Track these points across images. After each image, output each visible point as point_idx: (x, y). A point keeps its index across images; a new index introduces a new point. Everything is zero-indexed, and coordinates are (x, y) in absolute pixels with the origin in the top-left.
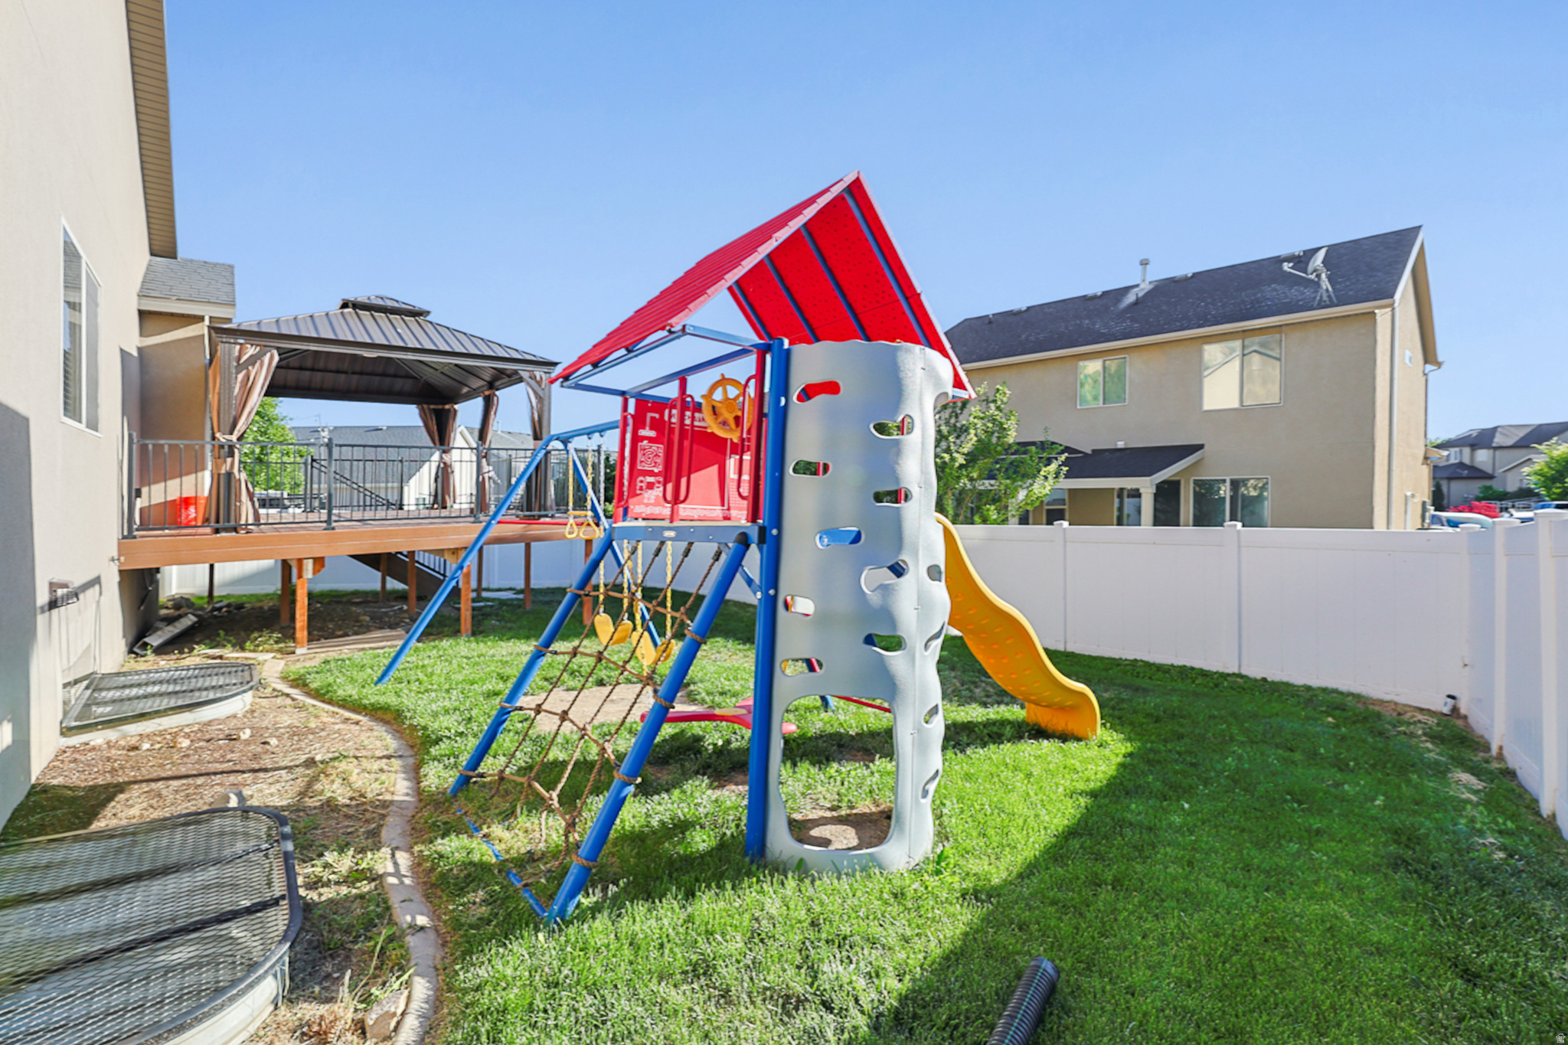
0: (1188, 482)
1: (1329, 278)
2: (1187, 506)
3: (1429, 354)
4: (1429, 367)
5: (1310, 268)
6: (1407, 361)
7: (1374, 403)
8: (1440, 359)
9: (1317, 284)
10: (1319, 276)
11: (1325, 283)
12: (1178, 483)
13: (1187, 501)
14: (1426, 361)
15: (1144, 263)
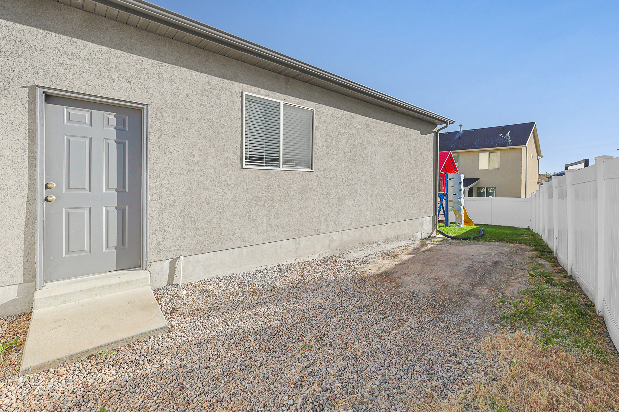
0: (475, 188)
1: (510, 138)
2: (475, 193)
3: (539, 153)
4: (539, 157)
5: (506, 136)
6: (531, 157)
7: (521, 170)
8: (542, 155)
9: (508, 140)
10: (508, 138)
11: (510, 140)
12: (473, 188)
13: (475, 192)
14: (538, 156)
15: (461, 126)
